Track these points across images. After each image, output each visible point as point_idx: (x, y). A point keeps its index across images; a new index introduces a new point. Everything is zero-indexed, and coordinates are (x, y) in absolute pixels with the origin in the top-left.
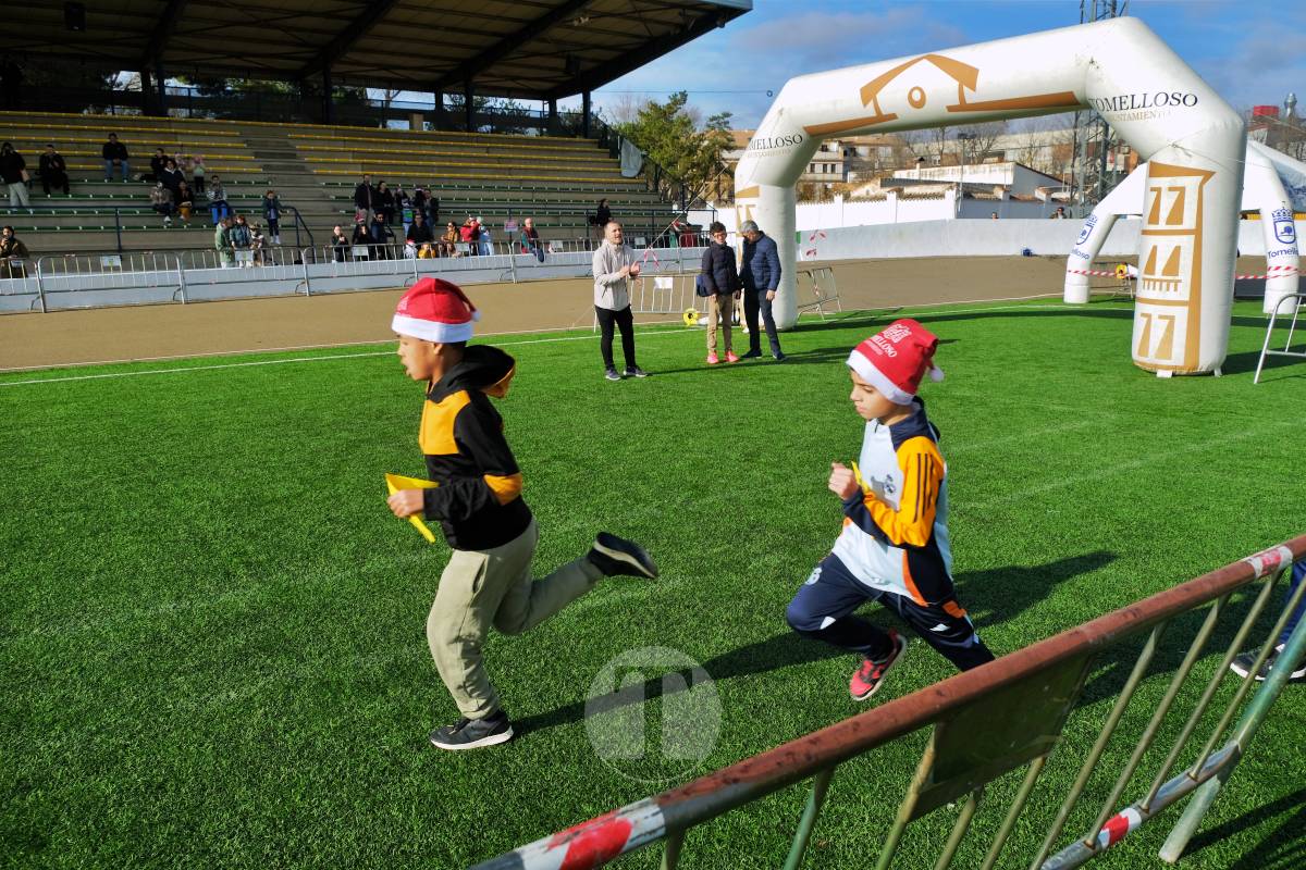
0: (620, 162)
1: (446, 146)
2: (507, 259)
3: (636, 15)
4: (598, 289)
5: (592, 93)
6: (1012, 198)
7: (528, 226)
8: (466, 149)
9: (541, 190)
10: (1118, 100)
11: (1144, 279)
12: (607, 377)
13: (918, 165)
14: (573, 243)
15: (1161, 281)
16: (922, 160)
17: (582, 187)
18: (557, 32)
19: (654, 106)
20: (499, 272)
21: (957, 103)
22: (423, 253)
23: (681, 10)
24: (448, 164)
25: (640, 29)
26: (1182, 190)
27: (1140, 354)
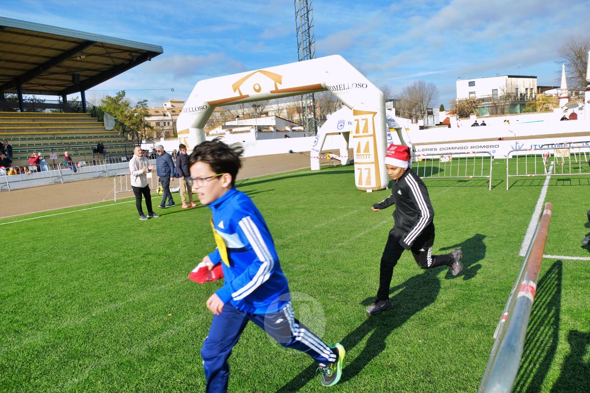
0: (103, 124)
1: (10, 119)
2: (57, 172)
3: (108, 55)
4: (133, 178)
5: (86, 92)
6: (277, 130)
7: (66, 155)
8: (21, 120)
9: (66, 138)
10: (338, 86)
11: (357, 155)
12: (140, 219)
13: (237, 119)
14: (91, 162)
15: (363, 155)
16: (238, 117)
17: (87, 136)
18: (67, 63)
19: (109, 98)
20: (54, 179)
21: (274, 89)
22: (10, 172)
23: (129, 53)
24: (12, 128)
25: (109, 61)
26: (366, 120)
27: (359, 184)
